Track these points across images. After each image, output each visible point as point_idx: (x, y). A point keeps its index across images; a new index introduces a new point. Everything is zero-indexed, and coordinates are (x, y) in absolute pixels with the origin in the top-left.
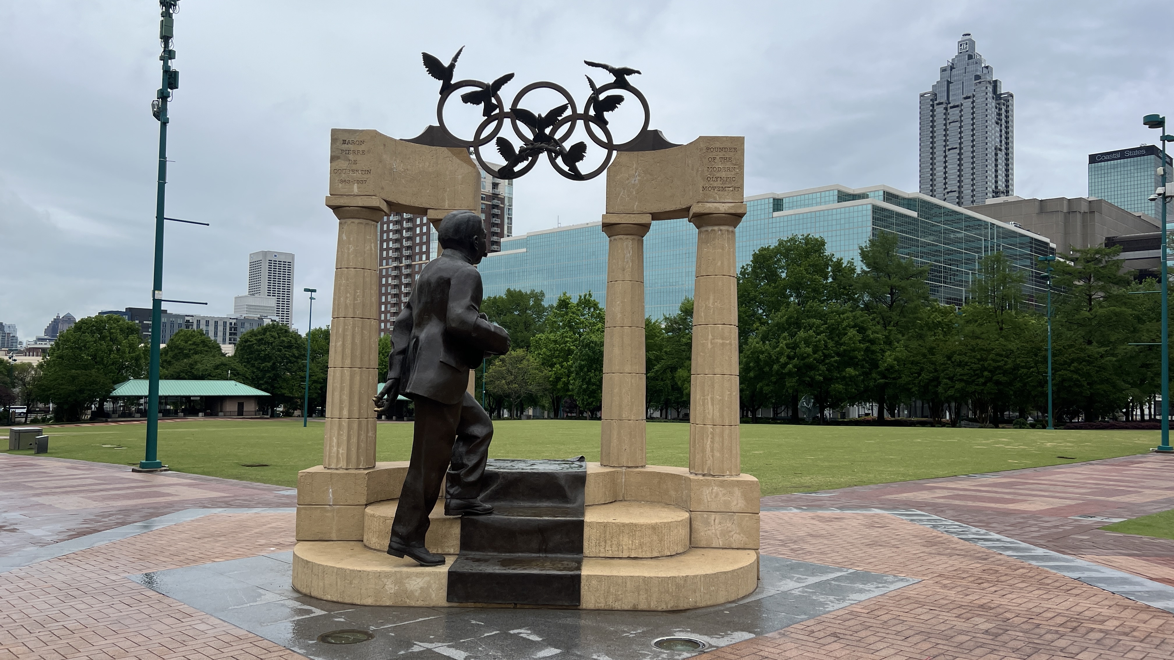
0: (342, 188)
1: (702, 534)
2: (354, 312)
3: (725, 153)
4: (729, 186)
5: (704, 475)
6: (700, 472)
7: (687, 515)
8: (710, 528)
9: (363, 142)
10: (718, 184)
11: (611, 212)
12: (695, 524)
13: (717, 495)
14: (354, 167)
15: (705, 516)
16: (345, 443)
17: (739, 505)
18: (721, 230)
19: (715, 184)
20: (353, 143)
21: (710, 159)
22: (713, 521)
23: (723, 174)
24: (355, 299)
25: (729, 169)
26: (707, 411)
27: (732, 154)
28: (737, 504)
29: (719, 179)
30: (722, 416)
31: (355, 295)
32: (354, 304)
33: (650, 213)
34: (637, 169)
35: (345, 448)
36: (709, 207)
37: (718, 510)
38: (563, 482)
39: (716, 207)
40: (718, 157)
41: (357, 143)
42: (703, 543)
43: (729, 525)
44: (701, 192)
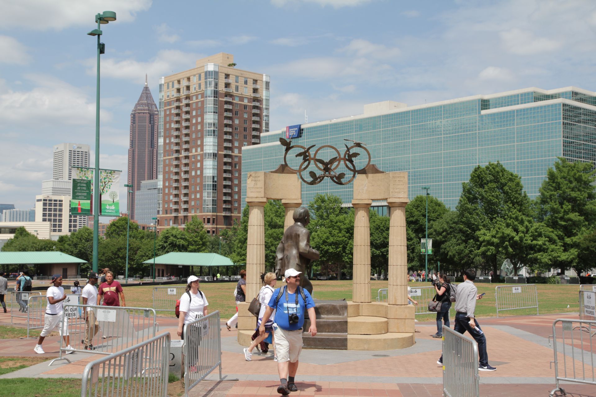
4: (402, 191)
5: (393, 305)
6: (391, 303)
7: (386, 320)
9: (259, 177)
12: (390, 323)
14: (256, 186)
15: (394, 320)
17: (407, 316)
18: (399, 209)
19: (396, 191)
20: (256, 177)
21: (394, 181)
22: (396, 322)
25: (402, 185)
27: (402, 179)
29: (398, 189)
33: (371, 199)
36: (394, 200)
37: (398, 318)
38: (338, 308)
39: (397, 200)
40: (397, 180)
43: (403, 324)
44: (391, 194)
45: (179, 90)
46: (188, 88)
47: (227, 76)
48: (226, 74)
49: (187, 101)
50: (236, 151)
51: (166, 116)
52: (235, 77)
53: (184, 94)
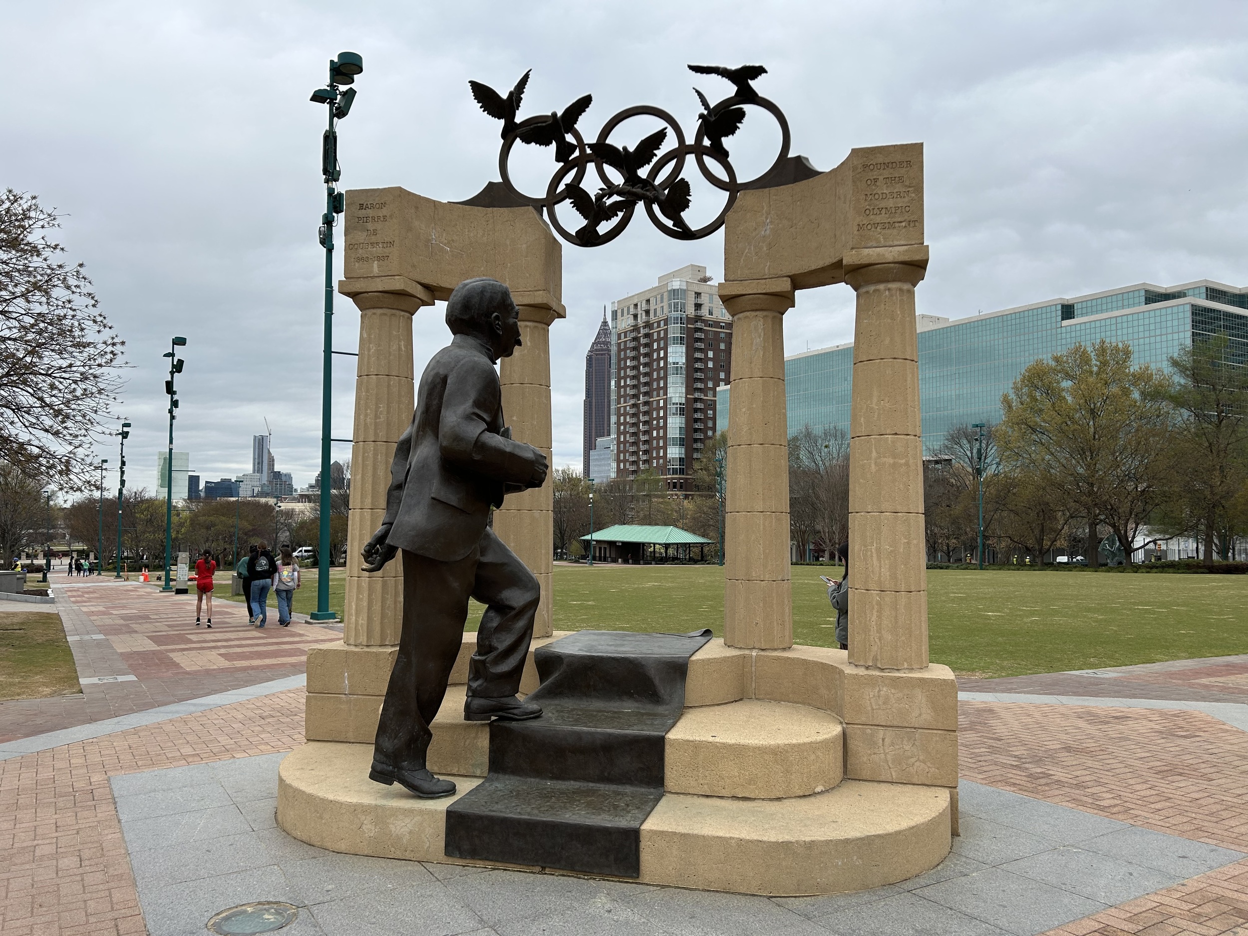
0: (359, 268)
1: (865, 759)
2: (376, 434)
3: (892, 171)
4: (899, 220)
5: (867, 668)
6: (862, 663)
7: (837, 729)
8: (876, 751)
9: (383, 205)
10: (882, 218)
11: (731, 279)
12: (853, 744)
13: (886, 701)
14: (373, 239)
15: (869, 731)
16: (366, 610)
17: (924, 716)
18: (889, 289)
19: (878, 219)
20: (372, 206)
21: (869, 182)
22: (881, 741)
23: (890, 203)
24: (376, 417)
25: (899, 193)
26: (871, 569)
27: (903, 171)
28: (920, 715)
29: (884, 211)
30: (894, 577)
31: (376, 411)
32: (376, 423)
33: (789, 276)
34: (768, 213)
35: (366, 619)
36: (869, 254)
37: (889, 723)
38: (652, 673)
39: (878, 255)
40: (881, 178)
41: (378, 206)
42: (866, 774)
43: (907, 748)
44: (856, 232)
45: (635, 316)
46: (647, 312)
47: (698, 294)
48: (696, 293)
49: (647, 331)
50: (710, 393)
51: (619, 350)
52: (708, 295)
53: (643, 321)
